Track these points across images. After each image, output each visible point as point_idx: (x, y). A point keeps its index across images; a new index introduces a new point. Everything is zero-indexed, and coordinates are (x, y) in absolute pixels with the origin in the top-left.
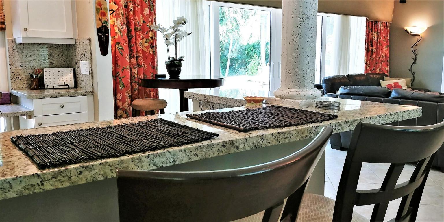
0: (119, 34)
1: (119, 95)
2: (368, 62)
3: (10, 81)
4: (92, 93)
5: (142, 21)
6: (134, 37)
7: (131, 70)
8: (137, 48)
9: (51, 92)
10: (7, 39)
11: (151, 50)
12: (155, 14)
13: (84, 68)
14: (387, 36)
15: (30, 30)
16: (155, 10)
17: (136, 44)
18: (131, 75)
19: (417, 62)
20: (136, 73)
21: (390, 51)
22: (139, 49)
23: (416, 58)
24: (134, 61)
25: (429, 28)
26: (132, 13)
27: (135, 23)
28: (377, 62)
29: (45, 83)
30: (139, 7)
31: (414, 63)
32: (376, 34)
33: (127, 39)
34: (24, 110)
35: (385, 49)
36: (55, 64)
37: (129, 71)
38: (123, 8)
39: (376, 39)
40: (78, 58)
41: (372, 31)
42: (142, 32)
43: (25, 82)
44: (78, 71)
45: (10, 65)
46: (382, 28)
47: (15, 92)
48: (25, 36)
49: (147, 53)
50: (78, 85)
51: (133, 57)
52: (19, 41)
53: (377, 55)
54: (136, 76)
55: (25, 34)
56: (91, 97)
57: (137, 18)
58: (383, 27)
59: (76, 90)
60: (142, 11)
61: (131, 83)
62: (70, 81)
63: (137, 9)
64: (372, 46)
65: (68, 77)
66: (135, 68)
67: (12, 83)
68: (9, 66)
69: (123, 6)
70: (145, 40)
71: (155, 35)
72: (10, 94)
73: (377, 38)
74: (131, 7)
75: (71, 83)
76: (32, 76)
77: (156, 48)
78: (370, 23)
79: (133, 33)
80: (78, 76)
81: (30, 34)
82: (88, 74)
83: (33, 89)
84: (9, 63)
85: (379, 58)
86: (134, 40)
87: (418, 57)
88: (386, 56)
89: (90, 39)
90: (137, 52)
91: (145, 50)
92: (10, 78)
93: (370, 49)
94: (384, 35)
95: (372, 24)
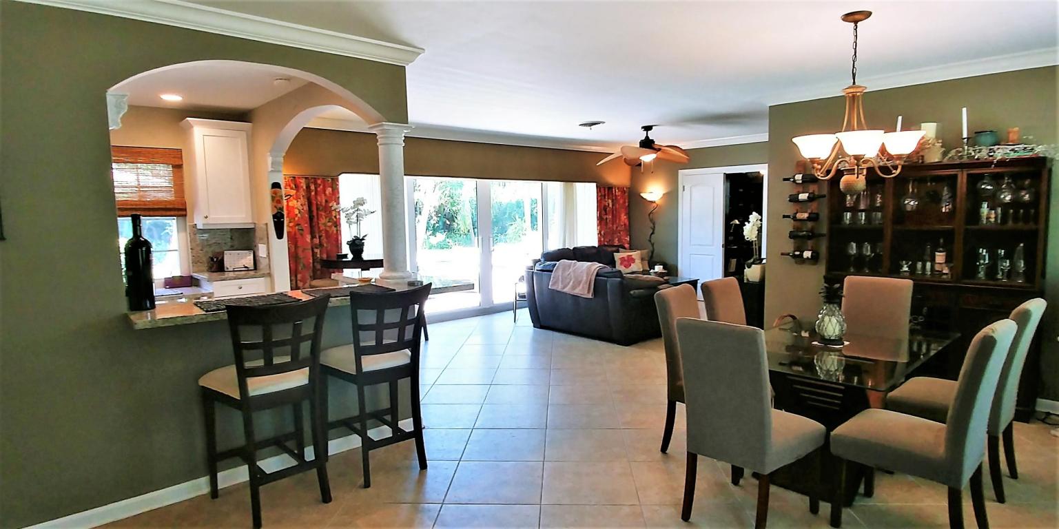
0: (299, 215)
1: (299, 276)
2: (602, 233)
3: (191, 265)
4: (269, 275)
5: (324, 201)
6: (316, 217)
7: (313, 251)
8: (319, 228)
9: (231, 274)
10: (188, 224)
11: (335, 229)
12: (338, 193)
13: (262, 251)
14: (625, 202)
15: (211, 216)
16: (338, 189)
17: (318, 223)
18: (313, 256)
19: (655, 231)
20: (319, 253)
21: (629, 218)
22: (321, 229)
23: (654, 227)
24: (317, 241)
25: (664, 194)
26: (313, 193)
27: (317, 204)
28: (614, 233)
29: (225, 265)
30: (321, 187)
31: (652, 233)
32: (610, 201)
33: (308, 220)
34: (204, 292)
35: (624, 217)
36: (235, 248)
37: (310, 251)
38: (304, 190)
39: (611, 206)
40: (257, 241)
41: (605, 198)
42: (325, 212)
43: (206, 265)
44: (256, 254)
45: (191, 249)
46: (618, 193)
47: (196, 275)
48: (205, 222)
49: (331, 232)
50: (258, 268)
51: (316, 237)
52: (200, 226)
53: (613, 224)
54: (318, 256)
55: (205, 221)
56: (268, 279)
57: (319, 198)
58: (620, 193)
59: (256, 272)
60: (324, 191)
61: (313, 263)
62: (250, 264)
63: (319, 189)
64: (606, 214)
65: (248, 260)
66: (317, 248)
67: (193, 266)
68: (190, 251)
69: (305, 188)
70: (327, 220)
71: (339, 215)
72: (191, 277)
73: (613, 205)
74: (313, 187)
75: (251, 265)
76: (212, 259)
77: (340, 226)
78: (602, 190)
79: (315, 214)
80: (257, 258)
81: (209, 221)
82: (265, 256)
83: (213, 272)
84: (190, 247)
85: (617, 228)
86: (315, 219)
87: (656, 226)
88: (625, 225)
89: (267, 224)
90: (320, 231)
91: (328, 229)
92: (191, 262)
93: (605, 217)
94: (621, 202)
95: (605, 190)
